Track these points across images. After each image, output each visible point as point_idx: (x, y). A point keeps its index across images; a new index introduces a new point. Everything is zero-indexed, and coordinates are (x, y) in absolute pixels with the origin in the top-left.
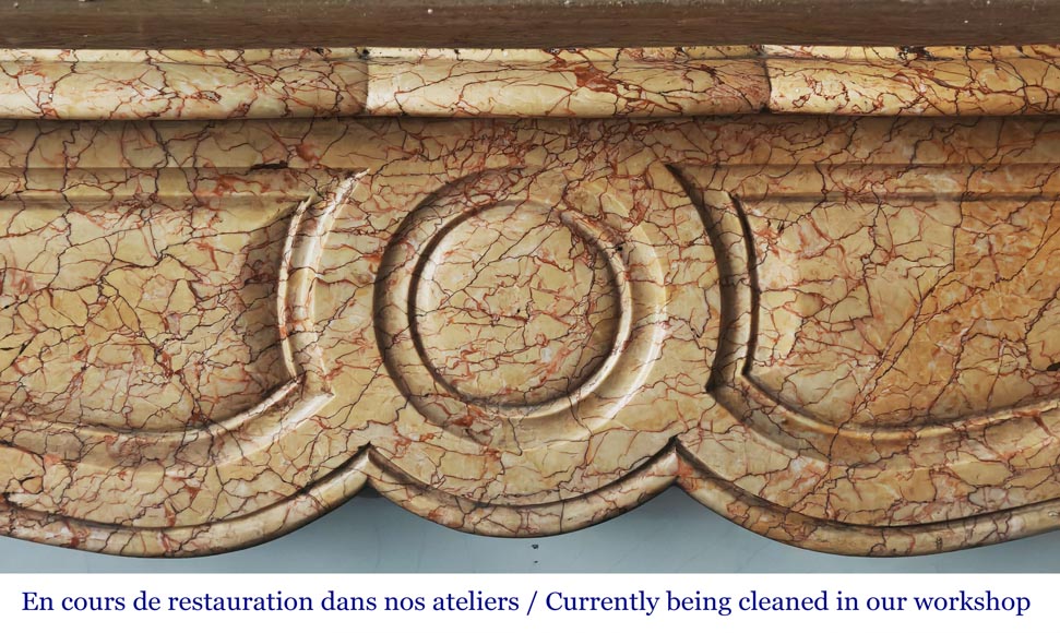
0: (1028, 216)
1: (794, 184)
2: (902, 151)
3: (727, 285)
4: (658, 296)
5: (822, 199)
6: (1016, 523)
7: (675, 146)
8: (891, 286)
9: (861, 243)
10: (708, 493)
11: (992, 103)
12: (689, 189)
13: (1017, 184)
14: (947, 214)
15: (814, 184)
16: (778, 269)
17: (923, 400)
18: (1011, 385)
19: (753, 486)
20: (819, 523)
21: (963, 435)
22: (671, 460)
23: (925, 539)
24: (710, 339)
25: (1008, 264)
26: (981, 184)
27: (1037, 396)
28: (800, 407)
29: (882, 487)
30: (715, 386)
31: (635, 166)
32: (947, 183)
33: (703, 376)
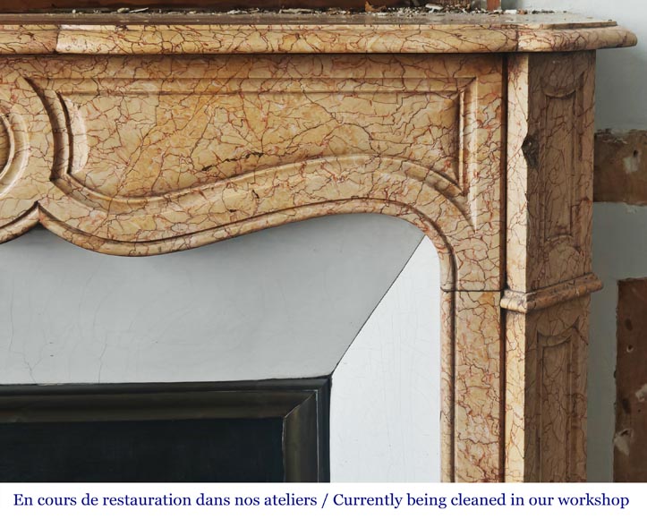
0: (189, 102)
1: (85, 87)
2: (129, 72)
3: (56, 132)
4: (25, 137)
5: (98, 94)
6: (194, 240)
7: (28, 69)
8: (129, 133)
9: (115, 113)
10: (52, 227)
11: (148, 49)
12: (36, 89)
13: (183, 87)
14: (153, 100)
15: (93, 87)
16: (79, 125)
17: (148, 184)
18: (187, 178)
19: (74, 224)
20: (106, 240)
21: (168, 201)
22: (36, 212)
23: (154, 248)
24: (50, 157)
25: (180, 123)
26: (168, 87)
27: (200, 183)
28: (94, 188)
29: (131, 225)
30: (54, 177)
31: (11, 78)
32: (152, 87)
33: (49, 174)
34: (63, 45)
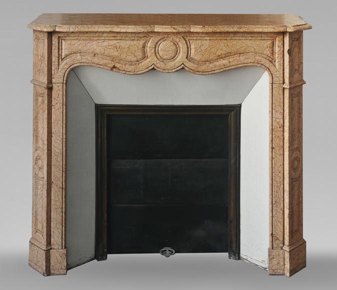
0: (216, 41)
1: (194, 38)
2: (204, 35)
3: (188, 48)
4: (181, 49)
5: (197, 40)
6: (216, 72)
7: (183, 35)
8: (203, 48)
9: (200, 44)
10: (186, 68)
11: (209, 31)
12: (184, 39)
13: (215, 38)
14: (208, 41)
15: (196, 38)
16: (192, 47)
17: (206, 59)
18: (215, 58)
19: (190, 68)
20: (197, 71)
21: (211, 63)
22: (183, 65)
23: (207, 73)
24: (186, 53)
25: (214, 46)
26: (211, 38)
27: (217, 59)
28: (195, 60)
29: (203, 68)
30: (187, 58)
31: (179, 37)
32: (208, 38)
33: (186, 57)
34: (192, 30)
